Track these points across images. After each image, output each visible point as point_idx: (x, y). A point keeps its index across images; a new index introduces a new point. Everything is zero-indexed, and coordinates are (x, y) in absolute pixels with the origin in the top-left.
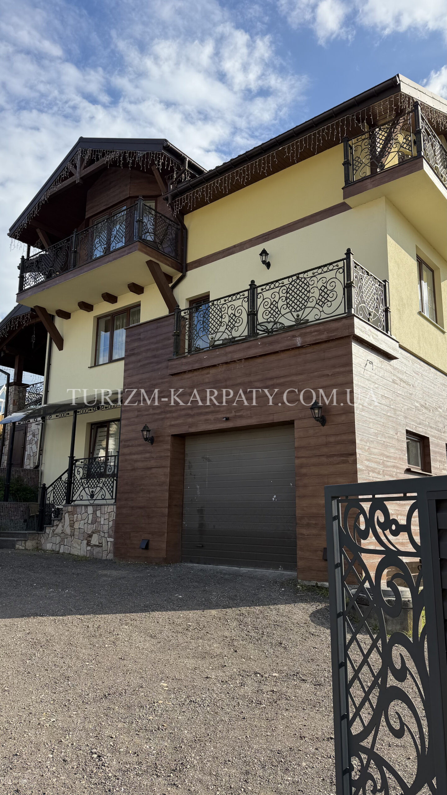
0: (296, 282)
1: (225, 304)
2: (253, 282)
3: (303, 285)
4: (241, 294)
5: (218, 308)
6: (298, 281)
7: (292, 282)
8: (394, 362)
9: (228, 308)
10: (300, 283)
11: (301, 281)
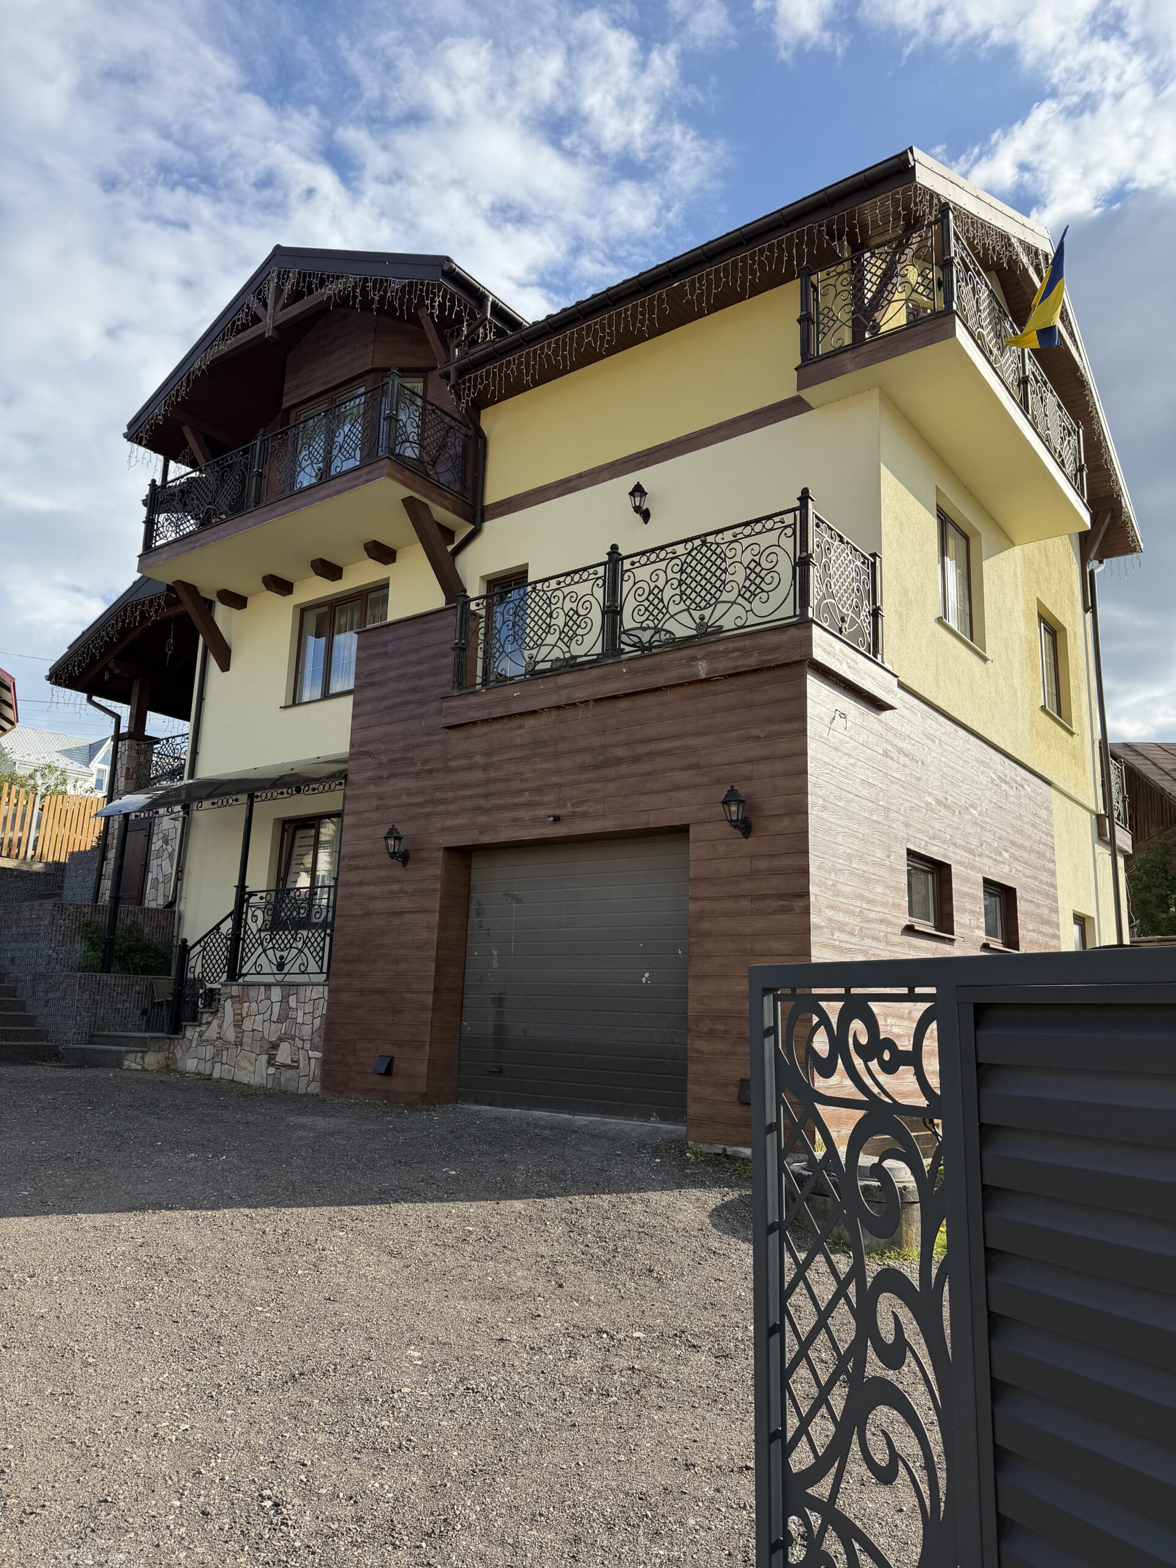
0: (699, 552)
1: (558, 589)
2: (614, 547)
3: (714, 558)
4: (591, 571)
5: (545, 597)
6: (704, 549)
7: (692, 550)
8: (886, 715)
9: (564, 598)
10: (709, 554)
11: (709, 549)
